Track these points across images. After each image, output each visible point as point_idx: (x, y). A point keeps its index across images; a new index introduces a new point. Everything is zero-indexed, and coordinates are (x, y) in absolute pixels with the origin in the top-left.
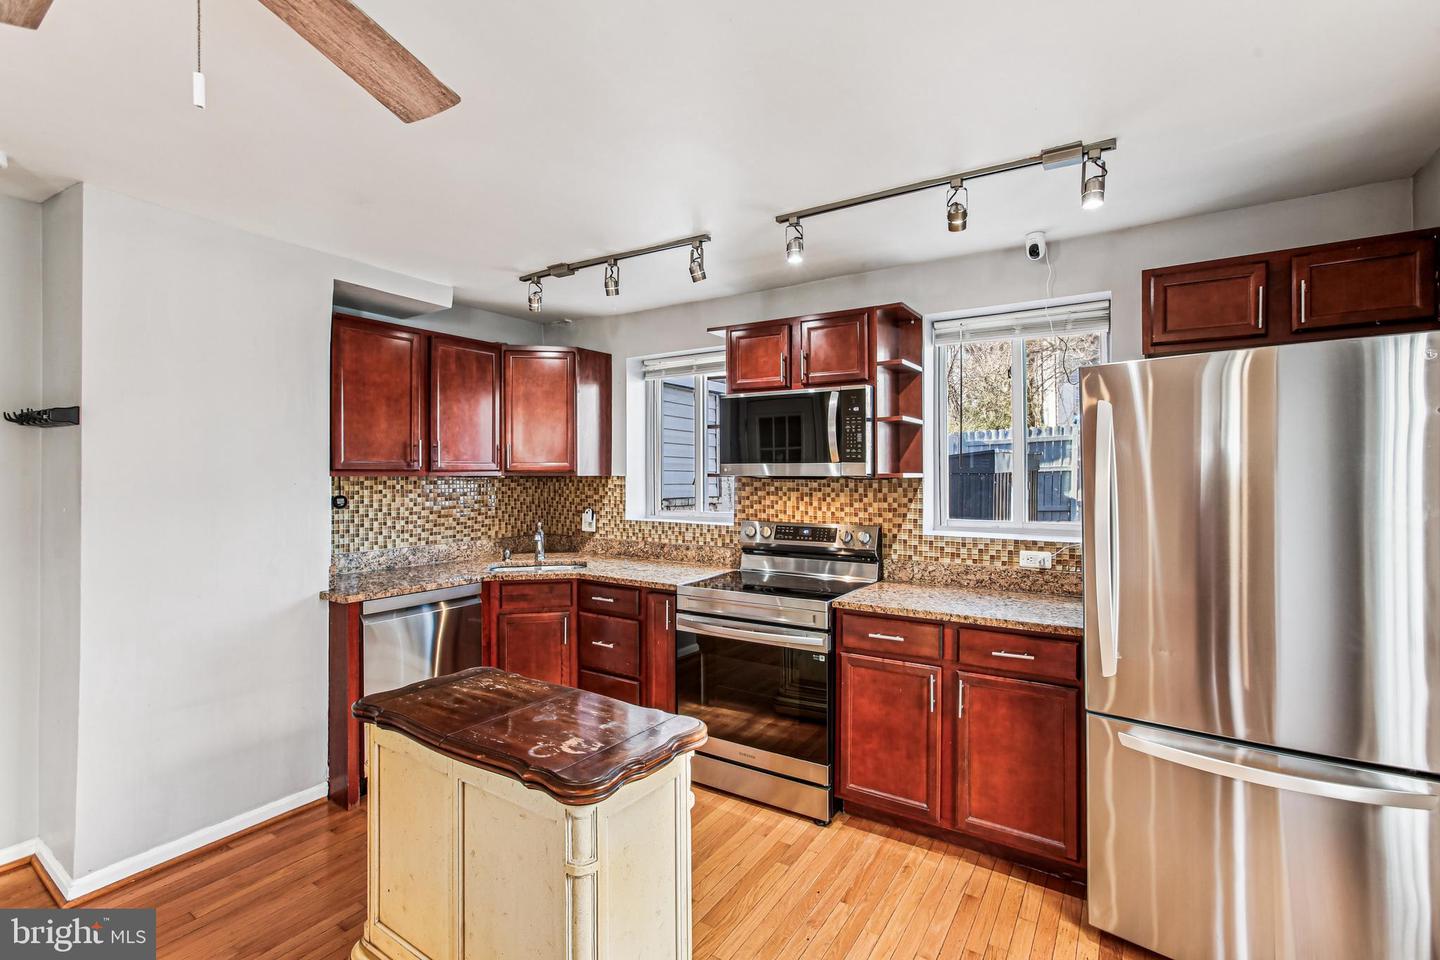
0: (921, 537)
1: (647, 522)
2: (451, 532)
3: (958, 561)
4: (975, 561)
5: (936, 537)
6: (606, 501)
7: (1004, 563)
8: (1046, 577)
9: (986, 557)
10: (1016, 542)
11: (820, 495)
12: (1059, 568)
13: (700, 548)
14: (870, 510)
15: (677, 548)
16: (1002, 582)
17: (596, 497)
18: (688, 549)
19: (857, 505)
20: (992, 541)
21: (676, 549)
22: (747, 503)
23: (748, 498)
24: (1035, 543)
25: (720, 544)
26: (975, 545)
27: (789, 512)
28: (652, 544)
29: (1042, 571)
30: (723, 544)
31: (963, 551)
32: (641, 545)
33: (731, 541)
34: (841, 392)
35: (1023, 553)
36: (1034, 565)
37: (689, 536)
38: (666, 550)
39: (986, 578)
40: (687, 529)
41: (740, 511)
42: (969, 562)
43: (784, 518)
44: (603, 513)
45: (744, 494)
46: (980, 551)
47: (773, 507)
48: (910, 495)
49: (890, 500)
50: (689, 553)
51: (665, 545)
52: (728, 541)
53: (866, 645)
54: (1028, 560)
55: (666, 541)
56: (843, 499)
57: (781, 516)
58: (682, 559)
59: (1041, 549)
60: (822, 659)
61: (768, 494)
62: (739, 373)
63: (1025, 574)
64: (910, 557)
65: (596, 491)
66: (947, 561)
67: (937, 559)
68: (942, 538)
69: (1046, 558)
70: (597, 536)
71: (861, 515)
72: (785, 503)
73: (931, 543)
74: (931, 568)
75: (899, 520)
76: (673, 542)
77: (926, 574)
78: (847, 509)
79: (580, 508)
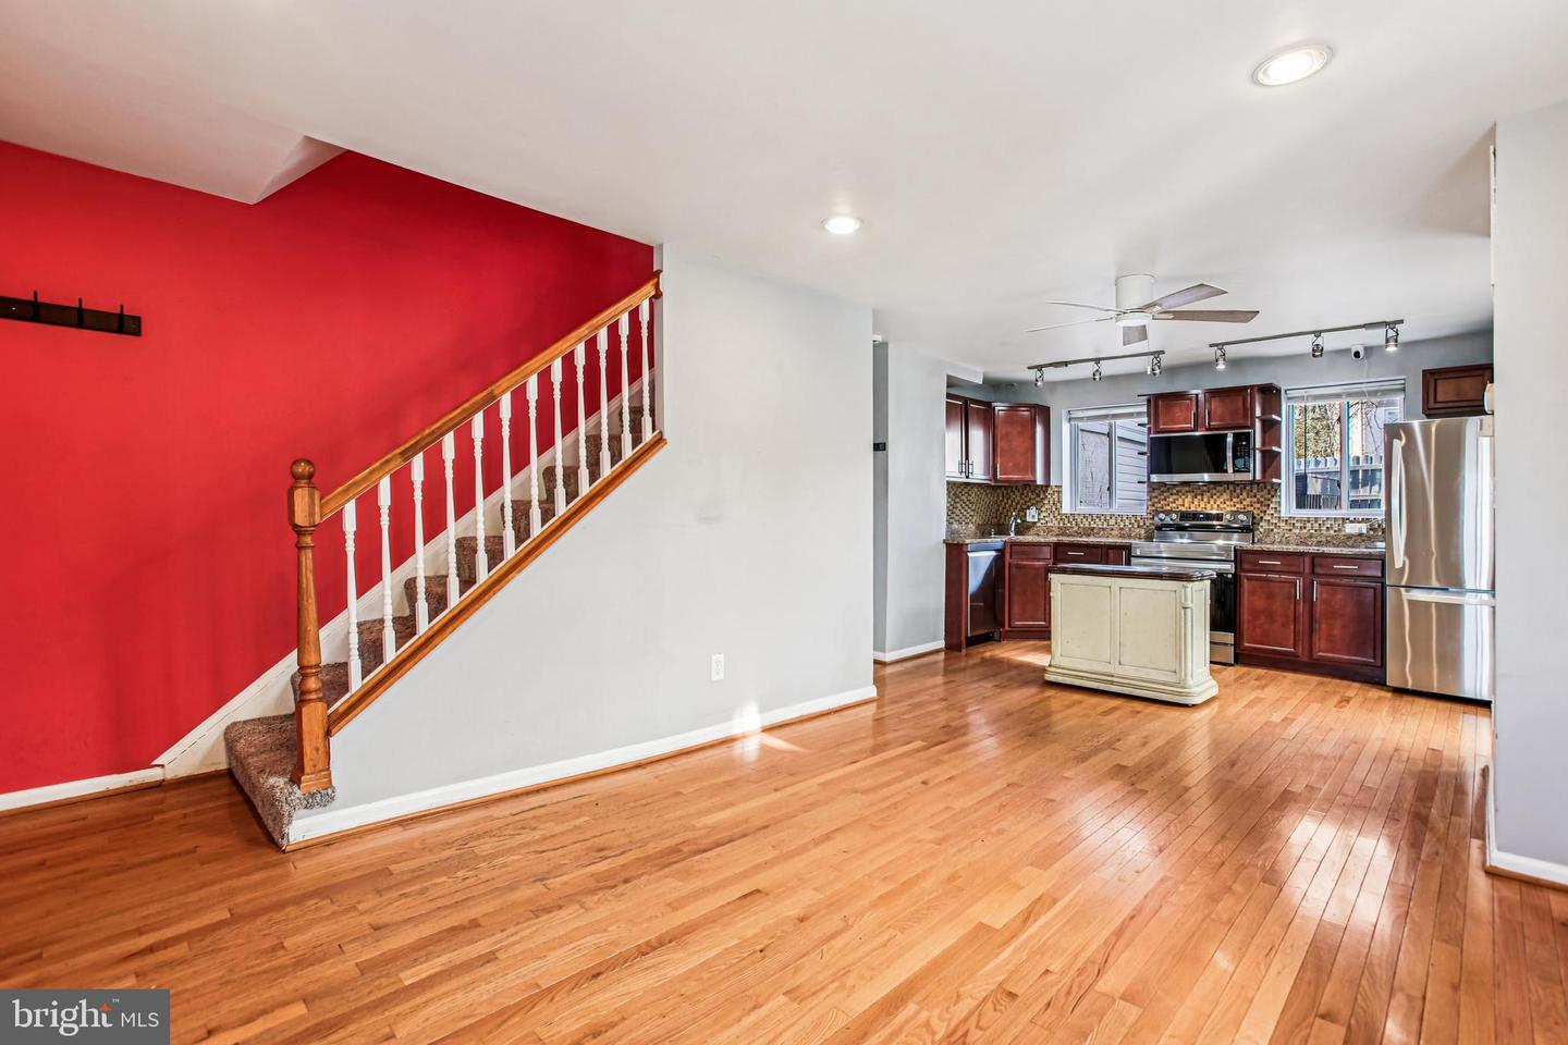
0: (1279, 518)
1: (1079, 514)
2: (957, 518)
3: (1305, 531)
5: (1289, 518)
6: (1046, 502)
7: (1336, 531)
8: (1363, 537)
9: (1324, 528)
10: (1343, 520)
11: (1208, 494)
12: (1372, 533)
14: (1244, 503)
15: (1104, 529)
16: (1335, 541)
17: (1038, 499)
19: (1235, 500)
20: (1327, 519)
22: (1156, 500)
23: (1156, 497)
24: (1355, 520)
25: (1135, 526)
26: (1316, 521)
27: (1187, 505)
28: (1084, 528)
29: (1361, 535)
30: (1139, 526)
31: (1309, 525)
32: (1076, 529)
33: (1144, 524)
34: (1234, 434)
35: (1348, 524)
36: (1357, 531)
37: (1112, 522)
38: (1095, 531)
39: (1324, 539)
40: (1110, 517)
41: (1150, 505)
42: (1313, 531)
43: (1183, 509)
44: (1043, 509)
45: (1153, 495)
46: (1320, 524)
47: (1175, 503)
48: (1273, 493)
49: (1258, 496)
51: (1094, 528)
53: (1257, 568)
54: (1350, 529)
55: (1095, 526)
56: (1225, 496)
57: (1181, 508)
58: (1108, 536)
59: (1360, 523)
60: (1230, 576)
61: (1173, 494)
62: (1161, 422)
63: (1350, 537)
64: (1273, 529)
65: (1038, 495)
68: (1293, 518)
69: (1364, 528)
70: (1039, 524)
71: (1238, 506)
72: (1184, 500)
73: (1286, 521)
74: (1287, 535)
75: (1264, 508)
78: (1228, 503)
79: (1025, 507)
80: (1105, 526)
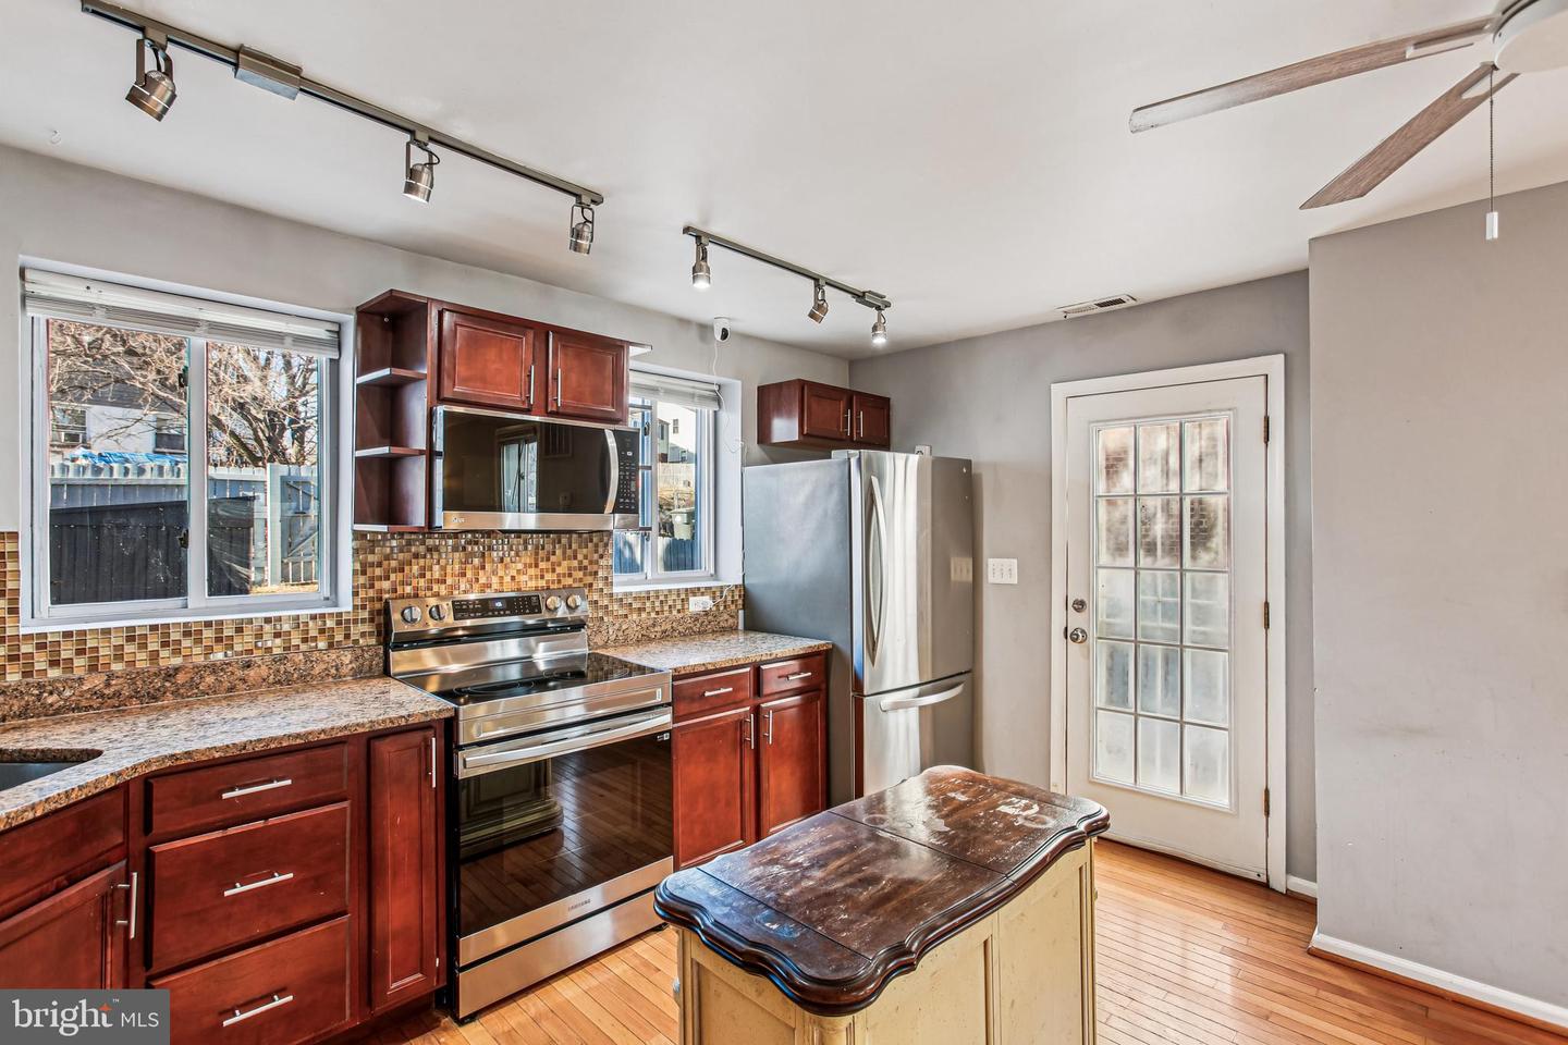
0: (611, 595)
1: (106, 632)
3: (644, 615)
4: (657, 613)
5: (626, 594)
7: (679, 611)
8: (710, 618)
9: (666, 608)
10: (687, 590)
11: (495, 554)
13: (282, 659)
14: (559, 570)
15: (214, 669)
16: (680, 628)
18: (248, 665)
19: (543, 565)
20: (670, 591)
21: (214, 672)
22: (378, 572)
23: (380, 565)
24: (699, 589)
25: (322, 645)
26: (658, 597)
28: (132, 677)
29: (707, 613)
30: (331, 646)
31: (648, 604)
32: (97, 681)
33: (347, 636)
35: (692, 599)
36: (700, 609)
38: (181, 678)
39: (669, 627)
40: (239, 630)
41: (364, 586)
42: (653, 615)
46: (662, 602)
47: (423, 576)
48: (601, 551)
49: (580, 557)
50: (252, 673)
51: (177, 670)
52: (339, 637)
54: (698, 604)
55: (177, 661)
56: (526, 558)
58: (231, 689)
59: (703, 594)
61: (416, 556)
63: (696, 618)
64: (602, 618)
66: (635, 616)
67: (626, 616)
68: (631, 593)
69: (708, 602)
71: (549, 576)
72: (444, 569)
73: (621, 600)
74: (624, 627)
75: (589, 579)
76: (200, 660)
77: (621, 633)
78: (532, 571)
80: (219, 656)
